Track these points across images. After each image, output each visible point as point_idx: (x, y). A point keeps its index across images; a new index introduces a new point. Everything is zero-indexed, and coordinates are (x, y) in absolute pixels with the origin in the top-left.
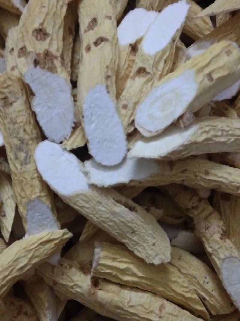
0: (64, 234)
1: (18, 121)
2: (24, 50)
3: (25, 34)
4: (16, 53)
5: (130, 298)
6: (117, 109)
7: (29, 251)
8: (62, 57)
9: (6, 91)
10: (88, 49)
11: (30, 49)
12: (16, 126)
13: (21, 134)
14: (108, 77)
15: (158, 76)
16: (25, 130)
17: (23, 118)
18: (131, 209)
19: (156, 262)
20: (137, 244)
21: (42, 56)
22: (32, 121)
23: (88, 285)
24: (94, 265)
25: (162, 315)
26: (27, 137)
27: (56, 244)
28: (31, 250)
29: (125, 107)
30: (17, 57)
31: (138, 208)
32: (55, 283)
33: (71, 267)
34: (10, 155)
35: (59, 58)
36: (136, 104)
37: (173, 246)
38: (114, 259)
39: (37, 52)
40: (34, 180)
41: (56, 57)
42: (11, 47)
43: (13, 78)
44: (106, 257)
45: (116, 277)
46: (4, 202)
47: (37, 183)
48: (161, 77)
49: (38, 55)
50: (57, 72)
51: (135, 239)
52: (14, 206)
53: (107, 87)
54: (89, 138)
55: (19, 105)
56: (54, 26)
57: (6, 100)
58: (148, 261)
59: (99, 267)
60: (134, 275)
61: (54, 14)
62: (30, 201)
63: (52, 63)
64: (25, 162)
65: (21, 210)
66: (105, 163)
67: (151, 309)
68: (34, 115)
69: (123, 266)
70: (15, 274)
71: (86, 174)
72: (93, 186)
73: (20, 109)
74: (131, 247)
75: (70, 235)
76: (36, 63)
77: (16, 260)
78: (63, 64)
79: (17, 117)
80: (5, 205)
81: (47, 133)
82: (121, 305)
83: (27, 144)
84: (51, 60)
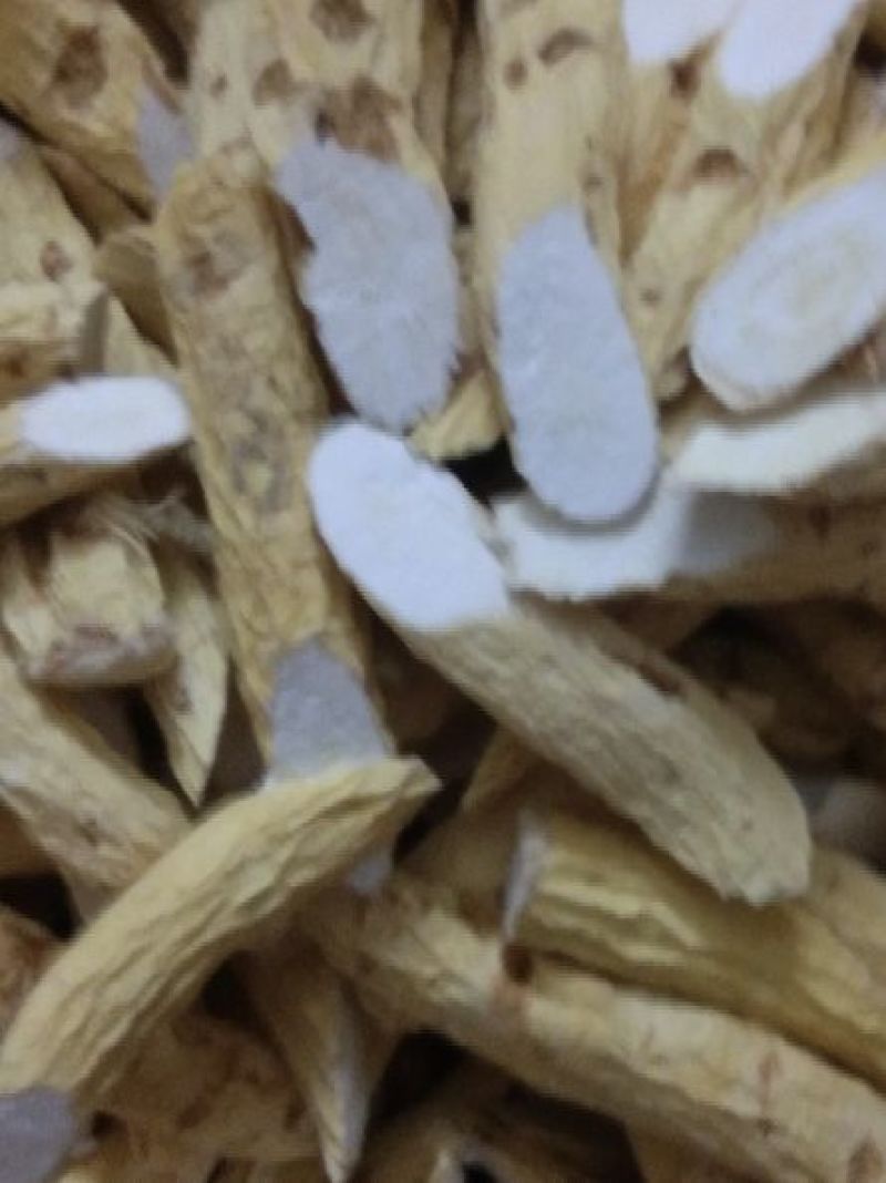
0: (408, 782)
1: (249, 349)
2: (278, 75)
3: (280, 15)
6: (624, 306)
7: (280, 839)
8: (417, 103)
9: (204, 232)
10: (517, 73)
11: (300, 69)
12: (242, 366)
13: (261, 397)
14: (591, 183)
16: (272, 383)
18: (665, 687)
20: (679, 819)
21: (345, 99)
25: (771, 1094)
26: (278, 408)
27: (379, 818)
28: (288, 836)
29: (651, 298)
30: (248, 103)
31: (693, 688)
32: (367, 965)
33: (426, 905)
34: (214, 475)
35: (409, 112)
36: (693, 288)
39: (329, 83)
40: (303, 573)
41: (396, 104)
42: (214, 74)
43: (233, 183)
44: (565, 871)
45: (599, 947)
46: (184, 655)
47: (313, 581)
48: (791, 182)
49: (330, 95)
52: (221, 669)
53: (590, 222)
54: (518, 409)
57: (204, 268)
58: (723, 887)
59: (538, 911)
60: (666, 939)
62: (286, 653)
64: (271, 503)
65: (253, 683)
67: (732, 1072)
68: (306, 322)
69: (626, 904)
70: (225, 924)
71: (501, 550)
72: (529, 599)
73: (256, 301)
74: (660, 833)
75: (429, 784)
76: (324, 124)
77: (234, 873)
78: (420, 128)
79: (244, 330)
80: (188, 670)
81: (355, 394)
83: (280, 435)
84: (379, 116)
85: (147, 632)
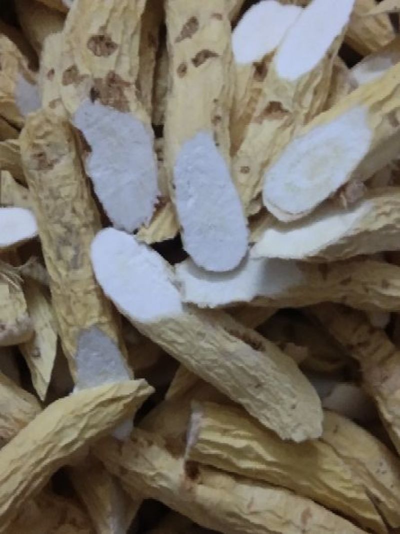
0: (140, 388)
1: (63, 195)
2: (73, 71)
3: (74, 45)
4: (59, 76)
5: (252, 498)
6: (232, 173)
7: (80, 417)
8: (138, 84)
9: (41, 142)
10: (183, 70)
11: (83, 70)
12: (59, 202)
13: (68, 217)
14: (217, 119)
15: (302, 117)
16: (74, 211)
17: (71, 189)
18: (256, 346)
19: (298, 437)
20: (265, 405)
21: (104, 83)
22: (86, 195)
23: (180, 476)
24: (191, 441)
25: (307, 528)
26: (77, 222)
27: (126, 406)
28: (84, 415)
29: (245, 170)
30: (61, 85)
31: (267, 344)
32: (124, 471)
33: (150, 443)
34: (49, 252)
35: (134, 87)
36: (265, 164)
37: (325, 409)
38: (225, 432)
39: (96, 76)
40: (89, 296)
41: (128, 84)
42: (49, 68)
43: (55, 121)
44: (210, 428)
45: (227, 462)
46: (38, 332)
47: (94, 300)
48: (308, 118)
49: (97, 81)
50: (129, 110)
51: (261, 396)
52: (54, 339)
53: (216, 137)
54: (184, 223)
55: (64, 166)
56: (124, 33)
57: (42, 158)
58: (283, 436)
59: (199, 446)
60: (259, 458)
61: (125, 9)
62: (82, 332)
63: (122, 95)
64: (74, 265)
65: (67, 345)
66: (210, 267)
67: (289, 517)
68: (89, 183)
69: (240, 444)
70: (56, 455)
71: (178, 285)
72: (190, 307)
73: (66, 173)
74: (254, 411)
75: (149, 390)
76: (94, 95)
77: (59, 433)
78: (139, 95)
79: (60, 186)
80: (39, 339)
81: (112, 215)
82: (236, 510)
83: (78, 234)
84: (120, 89)
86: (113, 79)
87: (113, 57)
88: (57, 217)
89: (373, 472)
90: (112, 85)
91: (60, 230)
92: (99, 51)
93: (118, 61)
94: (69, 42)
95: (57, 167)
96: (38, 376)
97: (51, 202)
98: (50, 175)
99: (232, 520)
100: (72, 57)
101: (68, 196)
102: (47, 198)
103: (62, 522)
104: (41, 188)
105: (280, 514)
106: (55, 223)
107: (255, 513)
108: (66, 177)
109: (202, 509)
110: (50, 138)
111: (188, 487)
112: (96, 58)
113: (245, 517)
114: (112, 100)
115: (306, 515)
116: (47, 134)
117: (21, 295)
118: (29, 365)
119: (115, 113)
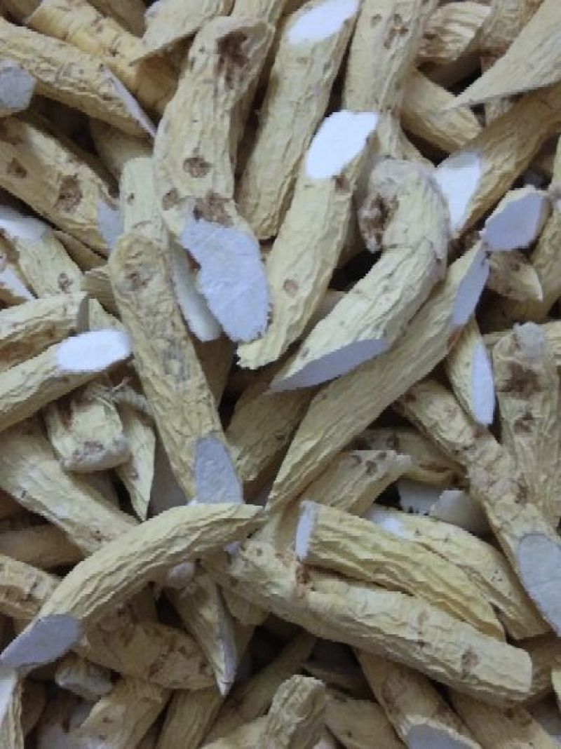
1: (161, 310)
2: (173, 195)
3: (171, 170)
5: (366, 603)
7: (194, 529)
8: (236, 199)
9: (133, 261)
11: (183, 192)
12: (159, 318)
13: (169, 331)
21: (205, 201)
23: (292, 583)
25: (423, 629)
28: (198, 528)
35: (232, 202)
39: (198, 196)
41: (227, 200)
42: (129, 193)
46: (134, 454)
49: (199, 200)
50: (232, 224)
55: (158, 283)
56: (215, 152)
57: (135, 277)
61: (214, 129)
63: (223, 211)
64: (182, 377)
67: (404, 620)
73: (161, 290)
76: (197, 214)
77: (171, 541)
79: (157, 303)
80: (136, 459)
82: (350, 613)
84: (220, 206)
85: (116, 443)
86: (212, 198)
87: (209, 176)
88: (159, 333)
89: (489, 580)
90: (212, 202)
91: (162, 345)
92: (196, 174)
93: (214, 179)
94: (163, 168)
95: (151, 284)
96: (138, 498)
97: (150, 319)
98: (145, 293)
99: (346, 625)
100: (170, 181)
101: (167, 313)
102: (147, 315)
103: (171, 649)
104: (139, 307)
105: (396, 616)
106: (157, 338)
107: (369, 616)
108: (161, 294)
109: (315, 615)
110: (142, 258)
111: (300, 594)
112: (195, 179)
113: (359, 620)
114: (215, 218)
115: (422, 617)
116: (139, 254)
117: (117, 417)
118: (128, 488)
119: (221, 229)
